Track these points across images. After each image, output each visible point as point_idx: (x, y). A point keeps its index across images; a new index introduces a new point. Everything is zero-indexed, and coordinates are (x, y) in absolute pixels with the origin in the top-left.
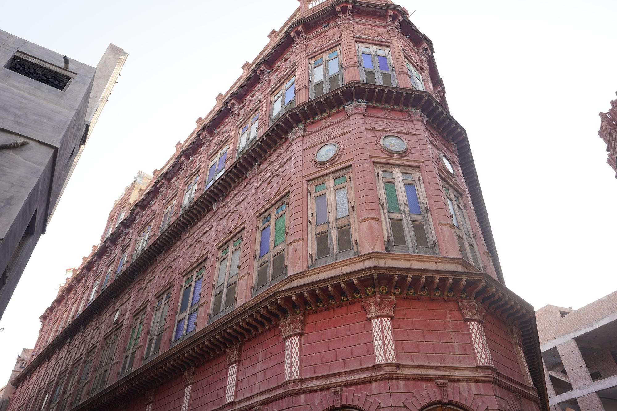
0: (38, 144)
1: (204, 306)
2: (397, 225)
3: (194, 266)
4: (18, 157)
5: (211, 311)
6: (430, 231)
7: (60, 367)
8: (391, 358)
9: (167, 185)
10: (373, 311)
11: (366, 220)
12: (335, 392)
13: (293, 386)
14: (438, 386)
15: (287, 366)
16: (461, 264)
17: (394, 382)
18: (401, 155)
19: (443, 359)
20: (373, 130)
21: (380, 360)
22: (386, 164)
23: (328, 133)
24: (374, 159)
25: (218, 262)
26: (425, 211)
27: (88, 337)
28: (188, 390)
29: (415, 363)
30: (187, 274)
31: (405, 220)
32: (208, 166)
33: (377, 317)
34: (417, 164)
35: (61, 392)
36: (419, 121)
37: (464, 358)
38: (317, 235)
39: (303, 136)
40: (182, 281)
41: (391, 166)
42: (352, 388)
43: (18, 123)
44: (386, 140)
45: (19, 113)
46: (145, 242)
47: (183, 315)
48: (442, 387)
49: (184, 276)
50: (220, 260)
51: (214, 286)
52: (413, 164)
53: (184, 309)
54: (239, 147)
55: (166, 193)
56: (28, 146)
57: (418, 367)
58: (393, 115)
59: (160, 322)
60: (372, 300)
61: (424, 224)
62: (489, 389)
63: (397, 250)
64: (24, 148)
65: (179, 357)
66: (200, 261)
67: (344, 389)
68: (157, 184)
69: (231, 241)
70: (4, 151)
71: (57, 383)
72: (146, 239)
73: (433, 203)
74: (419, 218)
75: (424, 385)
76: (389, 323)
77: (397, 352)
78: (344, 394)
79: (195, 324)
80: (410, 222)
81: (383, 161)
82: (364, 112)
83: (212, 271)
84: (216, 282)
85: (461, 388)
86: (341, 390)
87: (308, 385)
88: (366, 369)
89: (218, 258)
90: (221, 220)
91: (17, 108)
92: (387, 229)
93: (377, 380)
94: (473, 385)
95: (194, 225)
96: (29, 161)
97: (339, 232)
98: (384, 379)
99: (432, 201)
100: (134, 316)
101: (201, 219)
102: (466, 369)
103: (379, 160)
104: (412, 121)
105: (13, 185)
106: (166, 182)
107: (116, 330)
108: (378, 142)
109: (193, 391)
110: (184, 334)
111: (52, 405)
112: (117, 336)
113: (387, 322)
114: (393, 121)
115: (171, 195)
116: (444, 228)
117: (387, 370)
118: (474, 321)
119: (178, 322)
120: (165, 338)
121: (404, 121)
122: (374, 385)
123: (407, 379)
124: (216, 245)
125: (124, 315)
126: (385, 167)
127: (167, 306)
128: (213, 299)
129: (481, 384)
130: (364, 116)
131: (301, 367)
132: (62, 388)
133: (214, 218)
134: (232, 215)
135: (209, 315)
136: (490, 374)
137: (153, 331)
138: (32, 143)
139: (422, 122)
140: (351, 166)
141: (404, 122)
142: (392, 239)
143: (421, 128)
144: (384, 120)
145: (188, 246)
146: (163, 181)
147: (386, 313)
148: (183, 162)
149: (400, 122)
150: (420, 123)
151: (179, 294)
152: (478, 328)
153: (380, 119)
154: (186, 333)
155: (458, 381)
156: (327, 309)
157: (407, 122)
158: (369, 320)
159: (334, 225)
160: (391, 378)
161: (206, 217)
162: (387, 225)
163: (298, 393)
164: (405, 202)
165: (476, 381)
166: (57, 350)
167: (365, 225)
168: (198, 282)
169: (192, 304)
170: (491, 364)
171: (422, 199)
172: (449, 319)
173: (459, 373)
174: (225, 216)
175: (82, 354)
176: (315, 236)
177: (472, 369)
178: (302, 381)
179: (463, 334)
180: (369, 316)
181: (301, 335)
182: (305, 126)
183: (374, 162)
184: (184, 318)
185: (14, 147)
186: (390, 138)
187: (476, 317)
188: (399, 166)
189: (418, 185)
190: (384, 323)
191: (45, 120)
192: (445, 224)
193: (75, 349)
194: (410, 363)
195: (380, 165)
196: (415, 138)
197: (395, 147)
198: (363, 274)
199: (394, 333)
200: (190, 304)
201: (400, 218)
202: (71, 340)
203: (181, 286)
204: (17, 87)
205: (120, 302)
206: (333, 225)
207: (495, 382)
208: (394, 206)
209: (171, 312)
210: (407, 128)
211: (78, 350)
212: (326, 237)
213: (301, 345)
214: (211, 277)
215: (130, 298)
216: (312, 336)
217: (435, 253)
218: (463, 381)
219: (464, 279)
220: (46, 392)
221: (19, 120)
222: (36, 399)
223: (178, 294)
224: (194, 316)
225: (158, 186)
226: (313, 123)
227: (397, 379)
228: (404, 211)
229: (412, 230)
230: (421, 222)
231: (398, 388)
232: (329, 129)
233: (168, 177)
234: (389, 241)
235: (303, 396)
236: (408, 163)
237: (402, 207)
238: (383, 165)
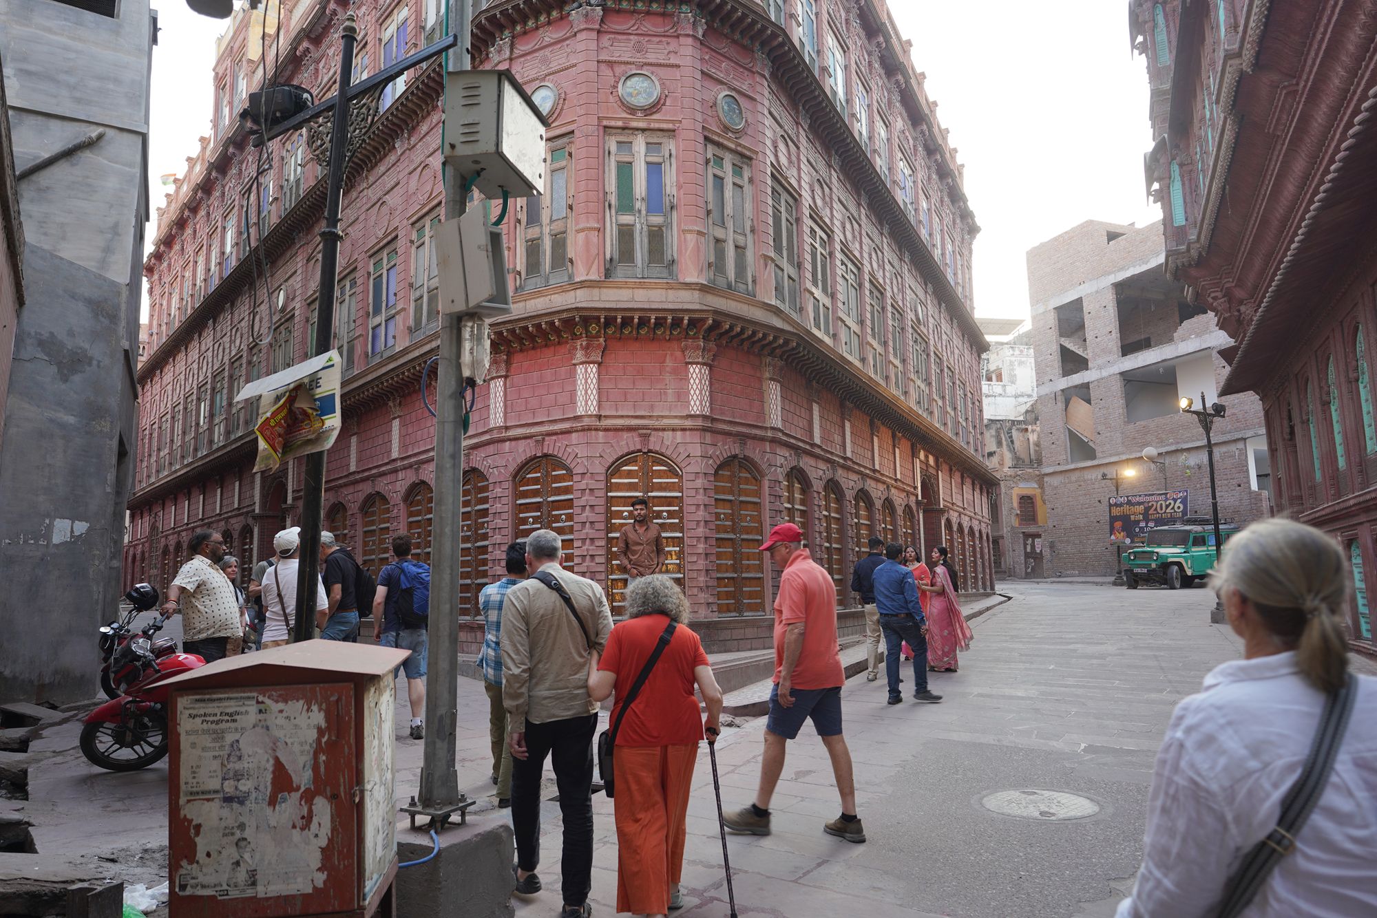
0: (117, 131)
1: (402, 313)
2: (626, 234)
3: (381, 244)
4: (100, 158)
5: (411, 322)
6: (670, 241)
7: (210, 365)
8: (592, 409)
9: (315, 54)
10: (579, 355)
11: (583, 230)
12: (537, 441)
13: (498, 433)
14: (640, 435)
15: (492, 411)
16: (699, 290)
17: (593, 432)
18: (648, 112)
19: (652, 408)
20: (611, 64)
21: (580, 411)
22: (624, 129)
23: (545, 61)
24: (605, 123)
25: (414, 248)
26: (669, 209)
27: (243, 324)
28: (396, 423)
29: (620, 413)
30: (374, 253)
31: (638, 226)
32: (380, 40)
33: (582, 363)
34: (670, 126)
35: (224, 403)
36: (688, 35)
37: (676, 406)
38: (527, 241)
39: (511, 59)
40: (368, 264)
41: (631, 132)
42: (554, 438)
43: (78, 101)
44: (629, 83)
45: (72, 80)
46: (299, 168)
47: (377, 320)
48: (646, 437)
49: (370, 257)
50: (416, 245)
51: (411, 285)
52: (664, 126)
53: (377, 311)
54: (426, 19)
55: (317, 70)
56: (106, 138)
57: (622, 417)
58: (648, 26)
59: (348, 322)
60: (579, 343)
61: (664, 229)
62: (696, 437)
63: (621, 273)
64: (102, 143)
65: (377, 386)
66: (389, 238)
67: (547, 438)
68: (296, 49)
69: (427, 218)
70: (79, 153)
71: (213, 389)
72: (299, 162)
73: (682, 196)
74: (657, 220)
75: (626, 435)
76: (594, 370)
77: (599, 402)
78: (546, 443)
79: (394, 337)
80: (645, 228)
81: (620, 124)
82: (597, 27)
83: (406, 262)
84: (413, 280)
85: (665, 437)
86: (544, 439)
87: (511, 433)
88: (568, 419)
89: (412, 242)
90: (410, 174)
91: (66, 72)
92: (612, 241)
93: (577, 431)
94: (679, 433)
95: (372, 168)
96: (116, 163)
97: (553, 241)
98: (583, 430)
99: (682, 192)
100: (309, 305)
101: (381, 160)
102: (676, 417)
103: (613, 123)
104: (678, 37)
105: (111, 206)
106: (311, 47)
107: (287, 320)
108: (615, 87)
109: (402, 425)
110: (383, 348)
111: (217, 421)
112: (290, 332)
113: (593, 368)
114: (647, 39)
115: (325, 80)
116: (689, 236)
117: (586, 422)
118: (697, 363)
119: (374, 329)
120: (358, 350)
121: (664, 36)
122: (574, 435)
123: (606, 430)
124: (408, 219)
125: (293, 299)
126: (621, 134)
127: (354, 299)
128: (412, 305)
129: (688, 433)
130: (599, 32)
131: (505, 413)
132: (225, 397)
133: (401, 166)
134: (424, 172)
135: (410, 329)
136: (699, 423)
137: (342, 333)
138: (110, 133)
139: (693, 36)
140: (572, 132)
141: (664, 39)
142: (616, 257)
143: (689, 51)
144: (632, 37)
145: (369, 205)
146: (305, 44)
147: (591, 359)
148: (334, 13)
149: (657, 39)
150: (690, 41)
151: (368, 285)
152: (700, 371)
153: (625, 37)
154: (385, 346)
155: (664, 430)
156: (534, 348)
157: (669, 40)
158: (575, 365)
159: (548, 231)
160: (589, 429)
161: (388, 158)
162: (612, 235)
163: (503, 440)
164: (643, 195)
165: (684, 430)
166: (196, 336)
167: (581, 236)
168: (391, 272)
169: (387, 305)
170: (707, 412)
171: (668, 191)
172: (669, 363)
173: (666, 422)
174: (415, 169)
175: (240, 351)
176: (525, 244)
177: (682, 417)
178: (507, 428)
179: (681, 379)
180: (574, 362)
181: (506, 377)
182: (513, 37)
183: (605, 127)
184: (380, 324)
185: (90, 144)
186: (635, 79)
187: (700, 360)
188: (643, 130)
189: (668, 163)
190: (589, 370)
191: (111, 86)
192: (690, 231)
193: (226, 339)
194: (614, 413)
195: (614, 131)
196: (677, 73)
197: (639, 97)
198: (565, 315)
199: (599, 380)
200: (384, 305)
201: (632, 223)
202: (214, 323)
203: (369, 274)
204: (50, 30)
205: (280, 275)
206: (546, 230)
207: (705, 430)
208: (626, 202)
209: (361, 313)
210: (666, 52)
211: (232, 342)
212: (538, 246)
213: (505, 389)
214: (407, 270)
215: (296, 272)
216: (517, 379)
217: (671, 273)
218: (668, 430)
219: (686, 318)
220: (199, 399)
221: (78, 95)
222: (185, 409)
223: (366, 284)
224: (391, 324)
225: (298, 53)
226: (525, 33)
227: (596, 430)
228: (640, 211)
229: (646, 240)
230: (660, 227)
231: (597, 439)
232: (547, 52)
233: (313, 36)
234: (611, 259)
235: (508, 443)
236: (657, 126)
237: (638, 205)
238: (619, 131)
